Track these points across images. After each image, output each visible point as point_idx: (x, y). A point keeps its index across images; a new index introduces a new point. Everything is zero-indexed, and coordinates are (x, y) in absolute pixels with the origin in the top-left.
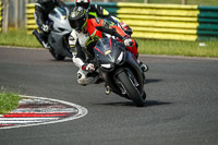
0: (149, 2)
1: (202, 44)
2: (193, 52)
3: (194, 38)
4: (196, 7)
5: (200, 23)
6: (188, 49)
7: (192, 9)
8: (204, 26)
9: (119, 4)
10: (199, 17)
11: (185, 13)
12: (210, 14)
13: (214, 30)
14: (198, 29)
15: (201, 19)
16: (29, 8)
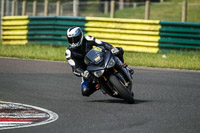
0: (114, 17)
1: (164, 56)
2: (155, 63)
3: (156, 50)
4: (158, 22)
5: (161, 36)
6: (150, 61)
7: (155, 24)
8: (165, 39)
9: (88, 18)
10: (160, 31)
11: (147, 27)
12: (170, 29)
13: (175, 43)
14: (159, 42)
15: (162, 34)
16: (4, 20)
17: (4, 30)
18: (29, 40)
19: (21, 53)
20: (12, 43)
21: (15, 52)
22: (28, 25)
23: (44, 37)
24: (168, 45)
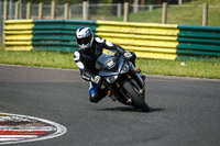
0: (128, 21)
1: (183, 64)
2: (172, 71)
3: (174, 57)
4: (176, 26)
5: (180, 42)
6: (167, 69)
7: (172, 28)
8: (183, 45)
9: (99, 22)
10: (179, 36)
11: (165, 32)
12: (189, 34)
13: (194, 50)
14: (178, 48)
15: (181, 39)
16: (7, 24)
17: (7, 35)
18: (34, 45)
19: (25, 60)
20: (15, 49)
21: (18, 60)
22: (33, 29)
23: (51, 42)
24: (187, 52)
